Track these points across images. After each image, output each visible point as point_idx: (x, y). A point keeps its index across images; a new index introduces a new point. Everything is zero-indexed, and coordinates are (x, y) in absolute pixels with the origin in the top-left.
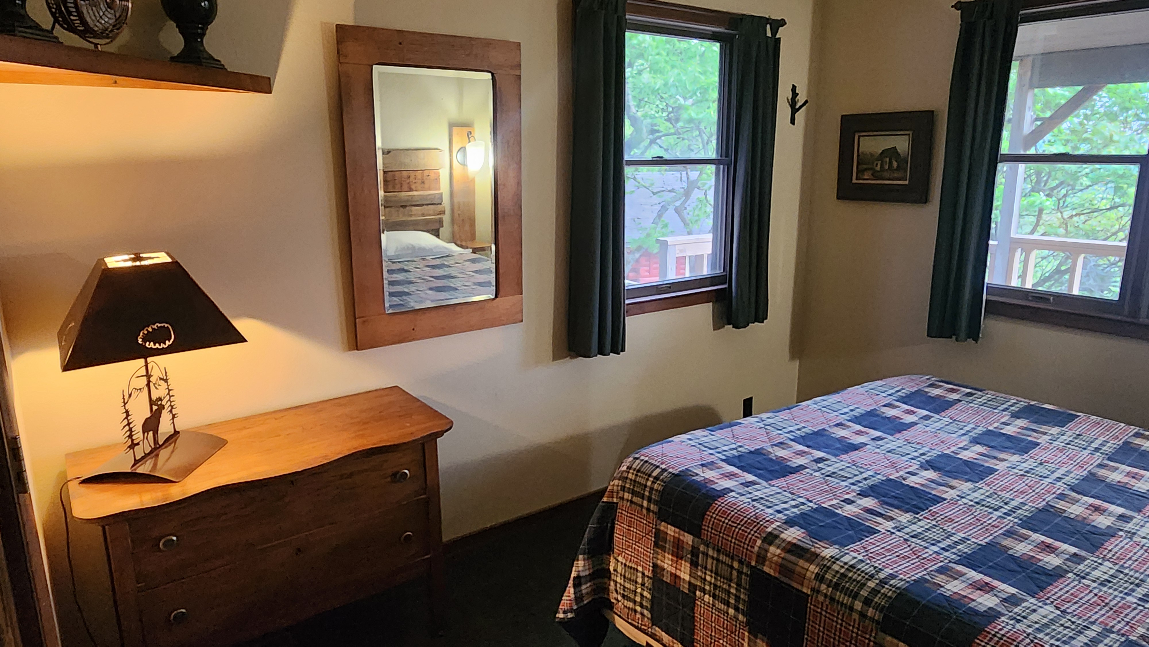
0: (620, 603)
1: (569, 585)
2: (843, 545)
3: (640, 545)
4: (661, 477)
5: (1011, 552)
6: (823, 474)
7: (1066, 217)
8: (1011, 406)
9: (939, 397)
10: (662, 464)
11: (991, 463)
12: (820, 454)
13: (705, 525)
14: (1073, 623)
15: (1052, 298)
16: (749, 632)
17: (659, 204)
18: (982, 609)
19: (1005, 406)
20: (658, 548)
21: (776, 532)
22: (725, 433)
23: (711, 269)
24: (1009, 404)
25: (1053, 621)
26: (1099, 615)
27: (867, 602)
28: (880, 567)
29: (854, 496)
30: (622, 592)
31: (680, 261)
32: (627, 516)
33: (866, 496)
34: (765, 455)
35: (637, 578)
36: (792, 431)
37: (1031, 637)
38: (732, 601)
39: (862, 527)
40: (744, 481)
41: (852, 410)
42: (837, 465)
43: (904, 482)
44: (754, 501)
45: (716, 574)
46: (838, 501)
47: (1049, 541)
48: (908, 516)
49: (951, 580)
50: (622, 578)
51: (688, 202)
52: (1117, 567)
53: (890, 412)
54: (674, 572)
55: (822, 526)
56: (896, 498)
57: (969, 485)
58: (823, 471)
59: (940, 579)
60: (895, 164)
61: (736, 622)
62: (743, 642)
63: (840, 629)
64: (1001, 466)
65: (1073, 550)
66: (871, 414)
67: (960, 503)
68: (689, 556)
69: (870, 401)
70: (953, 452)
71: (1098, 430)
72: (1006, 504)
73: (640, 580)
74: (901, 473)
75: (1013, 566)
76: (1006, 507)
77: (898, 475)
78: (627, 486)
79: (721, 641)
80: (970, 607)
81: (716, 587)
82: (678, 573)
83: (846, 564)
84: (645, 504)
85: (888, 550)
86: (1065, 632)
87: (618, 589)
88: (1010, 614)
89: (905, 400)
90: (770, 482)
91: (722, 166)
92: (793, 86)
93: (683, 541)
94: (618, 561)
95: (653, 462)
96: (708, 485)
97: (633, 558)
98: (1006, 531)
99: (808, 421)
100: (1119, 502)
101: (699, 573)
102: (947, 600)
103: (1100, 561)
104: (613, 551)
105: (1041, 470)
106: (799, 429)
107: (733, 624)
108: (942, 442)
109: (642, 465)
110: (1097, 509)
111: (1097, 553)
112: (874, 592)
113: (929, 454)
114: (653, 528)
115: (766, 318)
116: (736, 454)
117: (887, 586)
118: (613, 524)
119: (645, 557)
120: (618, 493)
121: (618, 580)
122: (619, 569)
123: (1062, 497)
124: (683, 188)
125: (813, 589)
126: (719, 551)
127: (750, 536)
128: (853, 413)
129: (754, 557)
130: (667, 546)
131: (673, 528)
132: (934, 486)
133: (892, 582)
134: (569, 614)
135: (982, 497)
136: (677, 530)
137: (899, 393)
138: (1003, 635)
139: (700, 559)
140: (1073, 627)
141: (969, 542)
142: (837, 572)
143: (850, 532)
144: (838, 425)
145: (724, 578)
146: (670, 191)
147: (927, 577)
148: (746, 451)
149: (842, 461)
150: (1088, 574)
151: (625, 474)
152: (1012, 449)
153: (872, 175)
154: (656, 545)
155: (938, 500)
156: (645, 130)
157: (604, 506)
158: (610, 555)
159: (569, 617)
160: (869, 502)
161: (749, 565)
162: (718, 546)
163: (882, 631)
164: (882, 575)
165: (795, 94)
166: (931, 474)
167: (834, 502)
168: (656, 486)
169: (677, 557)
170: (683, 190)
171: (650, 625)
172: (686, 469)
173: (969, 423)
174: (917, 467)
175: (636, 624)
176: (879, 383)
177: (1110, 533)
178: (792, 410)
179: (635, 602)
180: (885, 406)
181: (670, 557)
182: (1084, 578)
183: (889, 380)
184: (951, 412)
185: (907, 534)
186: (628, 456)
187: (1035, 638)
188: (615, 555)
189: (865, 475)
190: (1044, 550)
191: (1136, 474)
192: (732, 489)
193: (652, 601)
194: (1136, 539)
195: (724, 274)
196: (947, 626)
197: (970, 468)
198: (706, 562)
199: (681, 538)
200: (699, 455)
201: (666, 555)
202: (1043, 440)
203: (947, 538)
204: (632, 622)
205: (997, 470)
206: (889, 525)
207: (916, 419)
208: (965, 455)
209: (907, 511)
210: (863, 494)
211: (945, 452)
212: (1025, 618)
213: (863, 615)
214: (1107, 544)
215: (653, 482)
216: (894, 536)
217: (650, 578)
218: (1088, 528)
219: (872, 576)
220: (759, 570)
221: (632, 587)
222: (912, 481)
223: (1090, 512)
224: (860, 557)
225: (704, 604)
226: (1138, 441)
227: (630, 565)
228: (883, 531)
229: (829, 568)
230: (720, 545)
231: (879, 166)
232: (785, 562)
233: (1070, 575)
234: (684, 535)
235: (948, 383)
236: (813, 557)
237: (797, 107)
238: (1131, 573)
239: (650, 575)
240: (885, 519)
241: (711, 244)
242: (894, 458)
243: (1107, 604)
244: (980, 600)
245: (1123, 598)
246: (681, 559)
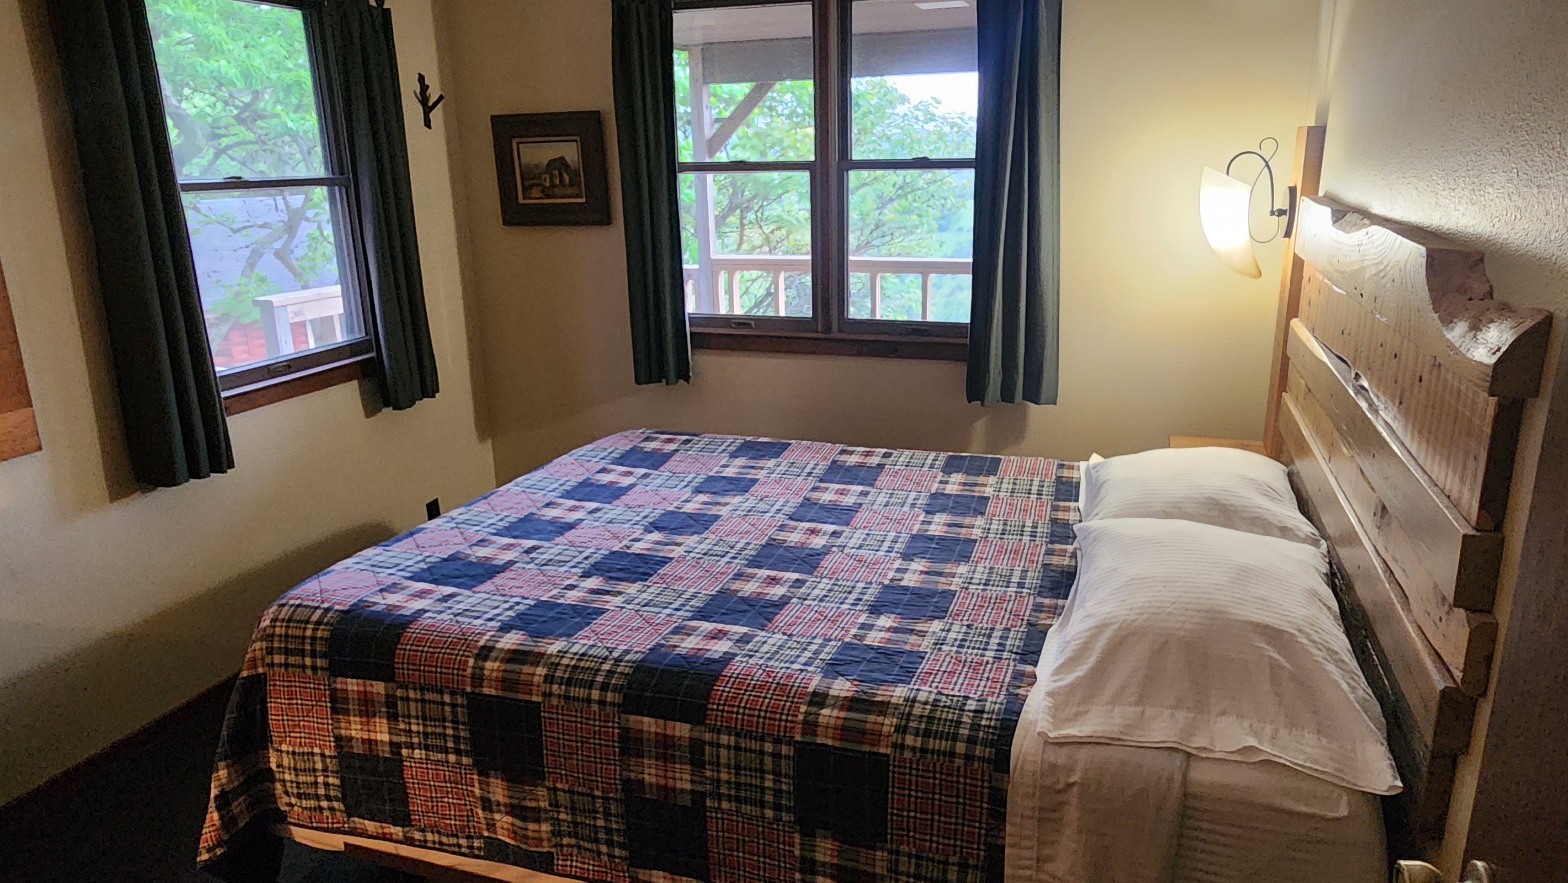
0: (296, 808)
1: (210, 810)
2: (570, 636)
3: (311, 719)
4: (325, 620)
5: (739, 594)
6: (536, 565)
7: (767, 231)
8: (729, 446)
9: (655, 451)
10: (323, 602)
11: (715, 510)
12: (529, 543)
13: (398, 663)
14: (798, 642)
15: (753, 323)
16: (479, 775)
17: (247, 247)
18: (716, 656)
19: (723, 447)
20: (338, 713)
21: (490, 644)
22: (407, 543)
23: (348, 334)
24: (726, 444)
25: (781, 647)
26: (821, 628)
27: (604, 687)
28: (613, 646)
29: (577, 580)
30: (295, 791)
31: (298, 329)
32: (284, 686)
33: (589, 577)
34: (462, 559)
35: (314, 763)
36: (493, 524)
37: (763, 667)
38: (450, 744)
39: (589, 611)
40: (441, 597)
41: (561, 485)
42: (552, 551)
43: (628, 551)
44: (456, 615)
45: (424, 718)
46: (558, 590)
47: (773, 573)
48: (638, 586)
49: (685, 637)
50: (293, 772)
51: (294, 243)
52: (832, 581)
53: (605, 478)
54: (366, 737)
55: (544, 622)
56: (621, 570)
57: (696, 538)
58: (537, 562)
59: (675, 640)
60: (567, 178)
61: (460, 768)
62: (472, 789)
63: (581, 728)
64: (724, 511)
65: (796, 576)
66: (585, 484)
67: (687, 558)
68: (384, 709)
69: (582, 470)
70: (676, 507)
71: (808, 455)
72: (732, 548)
73: (319, 766)
74: (625, 542)
75: (744, 607)
76: (732, 551)
77: (621, 545)
78: (276, 645)
79: (446, 800)
80: (707, 658)
81: (426, 735)
82: (373, 736)
83: (575, 654)
84: (308, 661)
85: (620, 627)
86: (792, 653)
87: (289, 790)
88: (744, 652)
89: (620, 461)
90: (474, 589)
91: (337, 188)
92: (420, 75)
93: (372, 693)
94: (281, 751)
95: (310, 603)
96: (393, 612)
97: (303, 740)
98: (735, 575)
99: (511, 508)
100: (830, 520)
101: (402, 726)
102: (684, 658)
103: (818, 580)
104: (271, 740)
105: (762, 506)
106: (501, 520)
107: (456, 773)
108: (664, 499)
109: (294, 611)
110: (813, 532)
111: (815, 573)
112: (611, 674)
113: (652, 515)
114: (325, 690)
115: (438, 391)
116: (425, 567)
117: (622, 664)
118: (264, 702)
119: (321, 733)
120: (263, 659)
121: (287, 777)
122: (286, 762)
123: (782, 528)
124: (282, 221)
125: (544, 694)
126: (422, 689)
127: (459, 658)
128: (564, 487)
129: (469, 680)
130: (351, 707)
131: (355, 681)
132: (659, 547)
133: (627, 658)
134: (217, 850)
135: (709, 547)
136: (360, 681)
137: (613, 455)
138: (739, 674)
139: (399, 707)
140: (799, 646)
141: (699, 595)
142: (568, 666)
143: (576, 620)
144: (548, 505)
145: (435, 721)
146: (262, 226)
147: (663, 642)
148: (438, 560)
149: (557, 545)
150: (809, 595)
151: (269, 631)
152: (734, 490)
153: (542, 192)
154: (335, 711)
155: (665, 561)
156: (200, 133)
157: (243, 684)
158: (268, 749)
159: (219, 853)
160: (594, 582)
161: (463, 693)
162: (420, 683)
163: (625, 712)
164: (616, 654)
165: (424, 88)
166: (656, 536)
167: (555, 592)
168: (319, 634)
169: (368, 716)
170: (282, 224)
171: (345, 819)
172: (359, 601)
173: (690, 473)
174: (641, 531)
175: (326, 825)
176: (589, 447)
177: (825, 551)
178: (489, 499)
179: (317, 797)
180: (598, 472)
181: (358, 719)
182: (805, 599)
183: (599, 442)
184: (669, 465)
185: (638, 604)
186: (268, 606)
187: (767, 666)
188: (276, 746)
189: (585, 555)
190: (770, 583)
191: (844, 490)
192: (427, 608)
193: (343, 786)
194: (846, 550)
195: (368, 338)
196: (686, 683)
197: (695, 520)
198: (409, 709)
199: (369, 689)
200: (374, 580)
201: (352, 718)
202: (761, 475)
203: (679, 597)
204: (319, 825)
205: (721, 516)
206: (618, 600)
207: (635, 479)
208: (689, 508)
209: (634, 582)
210: (586, 575)
211: (668, 509)
212: (757, 651)
213: (602, 703)
214: (822, 563)
215: (314, 630)
216: (624, 610)
217: (335, 757)
218: (807, 551)
219: (606, 658)
220: (477, 694)
221: (311, 779)
222: (638, 548)
223: (807, 536)
224: (591, 643)
225: (415, 762)
226: (843, 458)
227: (301, 750)
228: (613, 608)
229: (558, 664)
230: (422, 682)
231: (548, 180)
232: (506, 675)
233: (794, 600)
234: (371, 685)
235: (663, 433)
236: (537, 658)
237: (430, 104)
238: (844, 583)
239: (333, 754)
240: (612, 595)
241: (341, 299)
242: (614, 528)
243: (826, 617)
244: (714, 648)
245: (838, 608)
246: (374, 716)
